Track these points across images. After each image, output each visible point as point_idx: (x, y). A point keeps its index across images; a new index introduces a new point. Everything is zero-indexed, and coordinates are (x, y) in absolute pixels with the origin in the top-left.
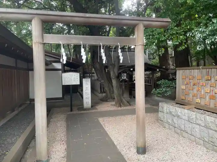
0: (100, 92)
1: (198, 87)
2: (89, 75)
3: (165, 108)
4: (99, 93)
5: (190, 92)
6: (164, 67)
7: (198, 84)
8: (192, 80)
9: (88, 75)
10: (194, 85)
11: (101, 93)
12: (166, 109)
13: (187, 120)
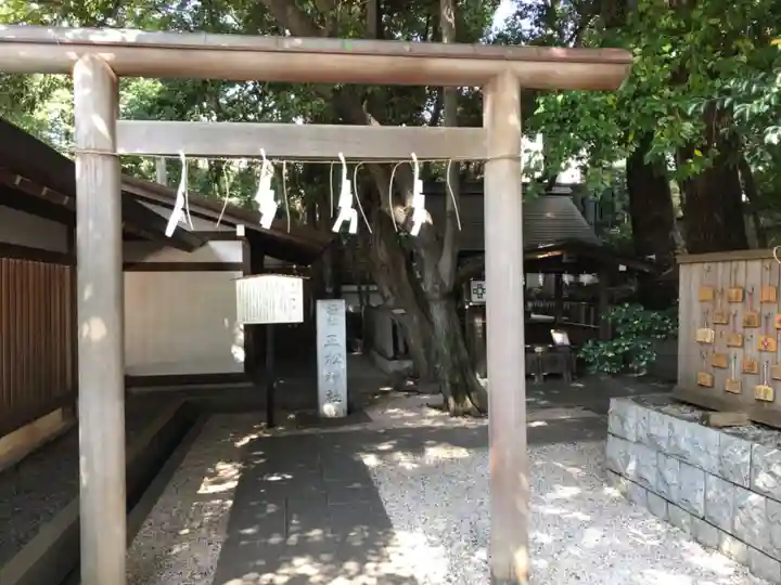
0: (391, 353)
1: (763, 331)
2: (359, 288)
3: (631, 422)
4: (390, 359)
5: (732, 357)
6: (653, 257)
7: (763, 320)
8: (739, 306)
9: (355, 288)
10: (748, 324)
11: (394, 358)
12: (637, 425)
13: (716, 473)
